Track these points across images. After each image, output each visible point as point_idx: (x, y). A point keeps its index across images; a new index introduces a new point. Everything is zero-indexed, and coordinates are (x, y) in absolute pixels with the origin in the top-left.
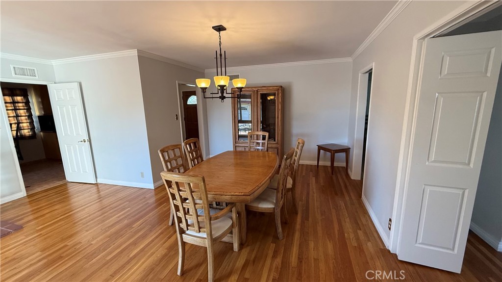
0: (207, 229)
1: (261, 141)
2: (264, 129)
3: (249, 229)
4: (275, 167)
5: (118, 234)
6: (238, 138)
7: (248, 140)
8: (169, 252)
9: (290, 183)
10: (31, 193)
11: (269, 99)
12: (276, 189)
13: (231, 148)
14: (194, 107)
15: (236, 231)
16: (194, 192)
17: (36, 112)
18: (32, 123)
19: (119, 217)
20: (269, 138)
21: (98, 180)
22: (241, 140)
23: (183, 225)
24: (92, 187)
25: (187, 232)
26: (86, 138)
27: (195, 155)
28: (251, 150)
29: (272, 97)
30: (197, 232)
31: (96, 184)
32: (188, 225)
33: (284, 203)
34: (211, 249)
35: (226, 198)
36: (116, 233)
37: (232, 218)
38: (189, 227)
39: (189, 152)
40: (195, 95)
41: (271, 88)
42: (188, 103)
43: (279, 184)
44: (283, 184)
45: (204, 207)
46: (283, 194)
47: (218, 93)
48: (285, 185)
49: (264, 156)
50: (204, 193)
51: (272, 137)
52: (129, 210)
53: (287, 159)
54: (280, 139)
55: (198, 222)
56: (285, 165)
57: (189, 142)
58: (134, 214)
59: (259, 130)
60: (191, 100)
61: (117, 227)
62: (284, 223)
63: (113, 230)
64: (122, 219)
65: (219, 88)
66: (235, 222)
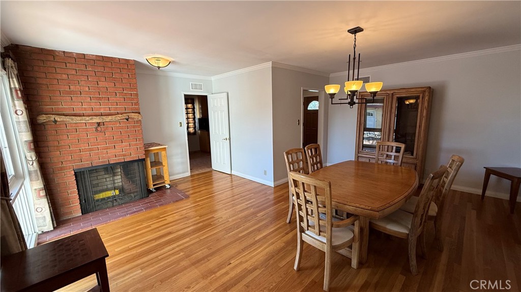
0: (328, 234)
1: (393, 154)
2: (397, 140)
3: (370, 250)
4: (413, 186)
5: (246, 219)
6: (361, 147)
7: (376, 152)
8: (287, 246)
9: (433, 209)
10: (193, 174)
11: (408, 103)
12: (412, 213)
13: (352, 158)
14: (315, 112)
15: (356, 246)
16: (318, 195)
17: (198, 116)
18: (195, 123)
19: (247, 205)
20: (406, 151)
21: (232, 171)
22: (367, 150)
23: (304, 225)
24: (227, 177)
25: (307, 232)
26: (228, 137)
27: (315, 161)
28: (380, 162)
29: (412, 101)
30: (317, 234)
31: (231, 175)
32: (308, 226)
33: (422, 232)
34: (329, 256)
35: (350, 209)
36: (246, 217)
37: (353, 232)
38: (309, 228)
39: (310, 157)
40: (318, 101)
41: (413, 90)
42: (308, 109)
43: (418, 206)
44: (424, 209)
45: (328, 212)
46: (423, 220)
47: (347, 99)
48: (426, 210)
49: (396, 172)
50: (329, 198)
51: (409, 150)
52: (254, 201)
53: (433, 178)
54: (420, 153)
55: (319, 225)
56: (431, 185)
57: (310, 148)
58: (258, 205)
59: (391, 140)
60: (311, 105)
61: (246, 213)
62: (420, 257)
63: (243, 214)
64: (249, 207)
65: (349, 93)
66: (357, 236)
